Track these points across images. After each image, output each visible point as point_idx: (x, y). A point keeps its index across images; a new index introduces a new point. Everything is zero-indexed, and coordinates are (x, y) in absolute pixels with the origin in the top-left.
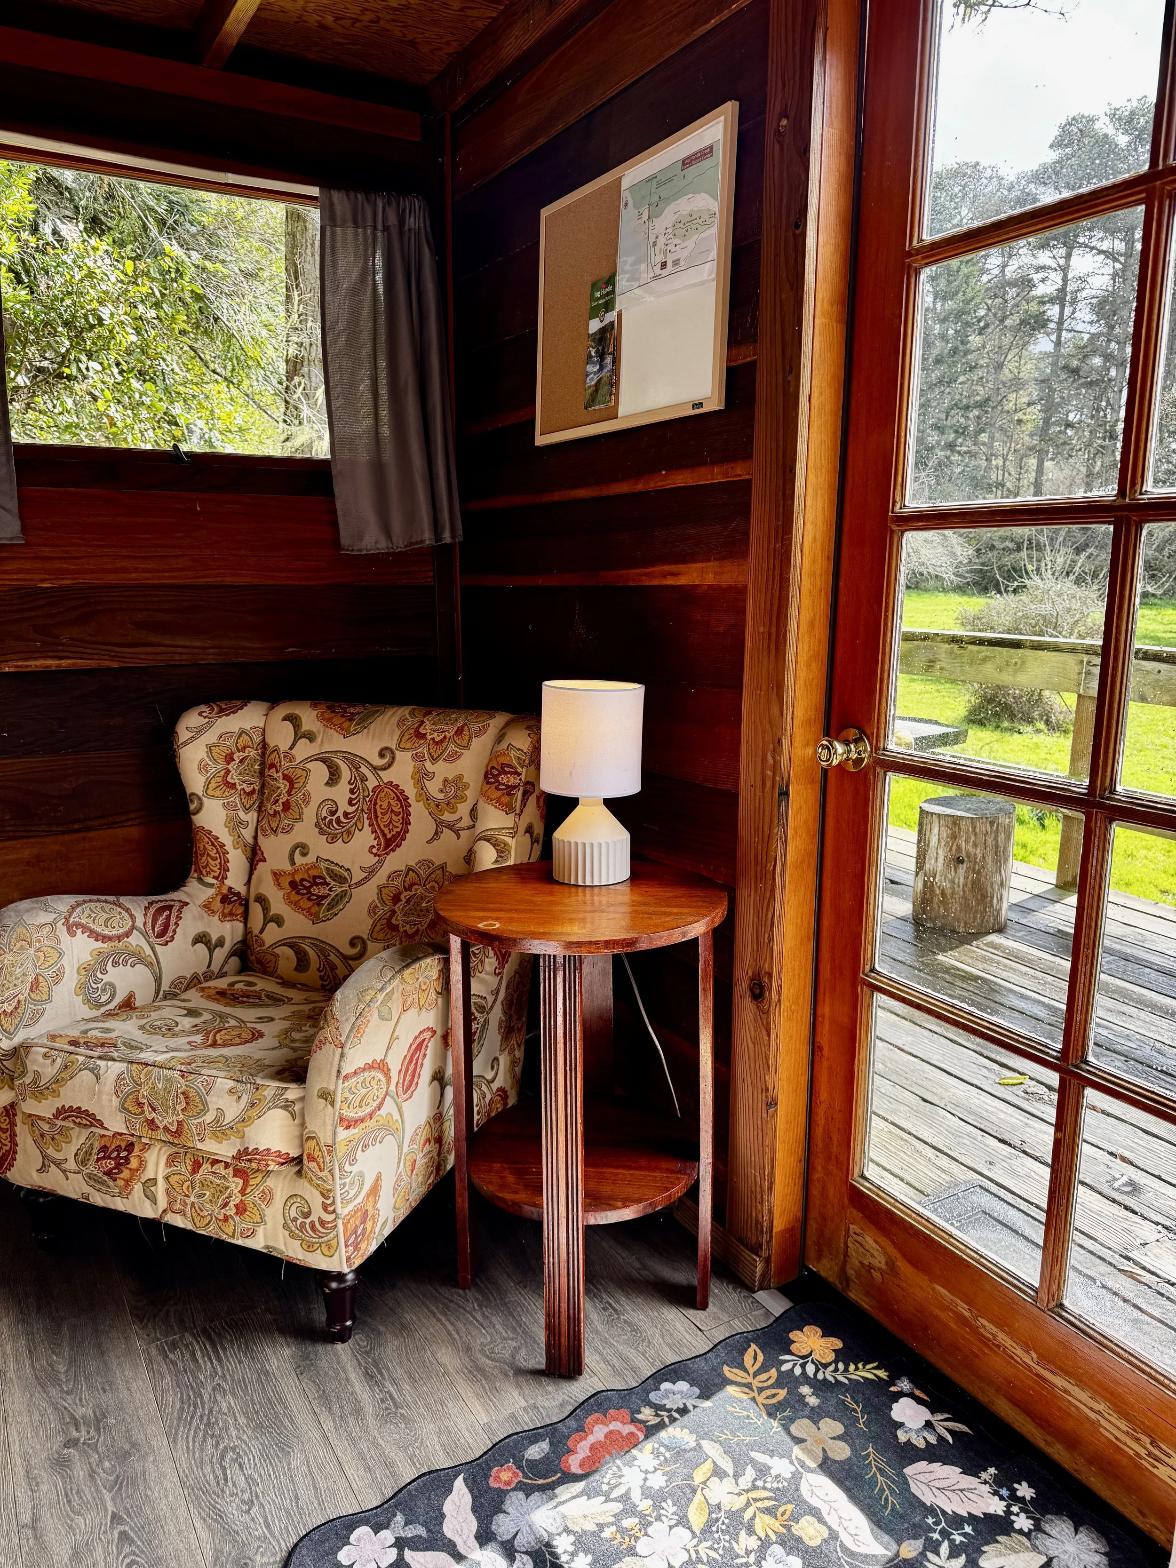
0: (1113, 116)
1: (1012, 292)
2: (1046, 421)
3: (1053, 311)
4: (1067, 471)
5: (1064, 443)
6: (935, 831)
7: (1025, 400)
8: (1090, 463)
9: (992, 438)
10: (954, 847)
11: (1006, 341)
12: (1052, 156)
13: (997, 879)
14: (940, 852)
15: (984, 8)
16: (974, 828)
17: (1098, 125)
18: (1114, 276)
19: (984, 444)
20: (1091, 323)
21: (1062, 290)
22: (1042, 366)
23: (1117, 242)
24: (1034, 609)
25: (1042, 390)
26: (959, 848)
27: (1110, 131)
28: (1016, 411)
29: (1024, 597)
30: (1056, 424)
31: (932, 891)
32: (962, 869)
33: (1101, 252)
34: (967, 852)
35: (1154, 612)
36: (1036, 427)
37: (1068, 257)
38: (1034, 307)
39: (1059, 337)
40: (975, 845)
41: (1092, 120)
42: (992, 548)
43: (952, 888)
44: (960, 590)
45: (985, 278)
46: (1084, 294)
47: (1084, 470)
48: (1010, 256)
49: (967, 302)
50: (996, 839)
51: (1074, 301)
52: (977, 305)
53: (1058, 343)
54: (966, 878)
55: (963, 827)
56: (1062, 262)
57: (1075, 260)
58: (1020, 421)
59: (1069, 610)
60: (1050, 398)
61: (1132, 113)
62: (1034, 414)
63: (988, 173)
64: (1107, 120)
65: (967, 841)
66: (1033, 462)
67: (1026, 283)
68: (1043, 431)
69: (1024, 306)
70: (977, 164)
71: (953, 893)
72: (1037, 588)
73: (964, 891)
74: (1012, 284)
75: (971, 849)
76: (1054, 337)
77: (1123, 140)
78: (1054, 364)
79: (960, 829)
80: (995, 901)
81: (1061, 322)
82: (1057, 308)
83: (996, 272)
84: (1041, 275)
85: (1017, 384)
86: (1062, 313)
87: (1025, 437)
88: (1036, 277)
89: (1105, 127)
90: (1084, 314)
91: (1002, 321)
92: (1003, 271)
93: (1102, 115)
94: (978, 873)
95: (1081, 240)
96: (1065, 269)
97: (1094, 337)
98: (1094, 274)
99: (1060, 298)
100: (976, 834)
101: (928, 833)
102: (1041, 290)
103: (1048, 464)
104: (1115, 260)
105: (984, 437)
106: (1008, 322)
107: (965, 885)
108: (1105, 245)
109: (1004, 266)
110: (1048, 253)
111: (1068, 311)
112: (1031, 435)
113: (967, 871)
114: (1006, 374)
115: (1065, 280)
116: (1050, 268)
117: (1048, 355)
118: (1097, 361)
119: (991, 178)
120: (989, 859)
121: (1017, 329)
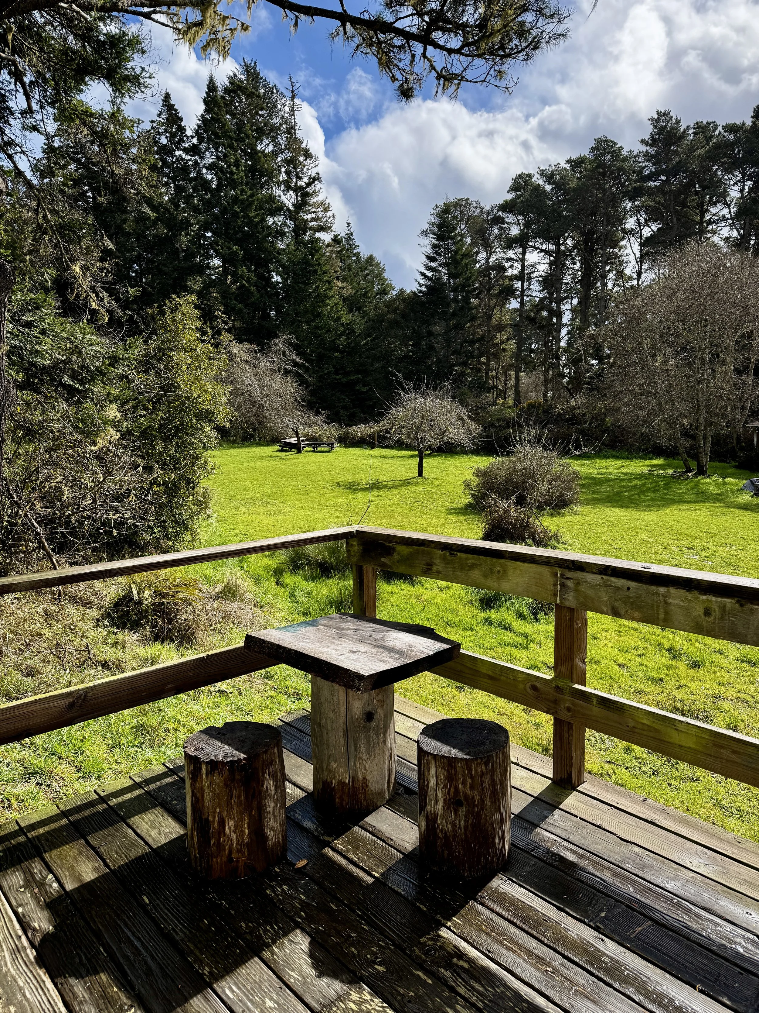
0: (542, 173)
1: (494, 274)
2: (519, 348)
3: (518, 285)
4: (533, 378)
5: (530, 362)
6: (433, 772)
7: (505, 337)
8: (546, 372)
9: (488, 359)
10: (452, 790)
11: (492, 302)
12: (510, 196)
13: (497, 817)
14: (440, 794)
15: (456, 82)
16: (470, 770)
17: (533, 179)
18: (551, 264)
19: (484, 363)
20: (540, 291)
21: (522, 272)
22: (513, 316)
23: (550, 245)
24: (520, 466)
25: (514, 331)
26: (457, 790)
27: (541, 182)
28: (501, 344)
29: (513, 458)
30: (524, 350)
31: (436, 835)
32: (462, 812)
33: (542, 251)
34: (466, 796)
35: (590, 462)
36: (513, 352)
37: (524, 253)
38: (506, 282)
39: (522, 300)
40: (472, 788)
41: (530, 176)
42: (493, 426)
43: (453, 830)
44: (476, 452)
45: (478, 265)
46: (535, 275)
47: (542, 377)
48: (491, 253)
49: (467, 279)
50: (492, 779)
51: (530, 279)
52: (474, 282)
53: (522, 304)
54: (466, 821)
55: (458, 769)
56: (521, 256)
57: (528, 256)
58: (504, 350)
59: (540, 465)
60: (520, 335)
61: (552, 172)
62: (511, 345)
63: (475, 204)
64: (539, 176)
65: (464, 784)
66: (513, 373)
67: (501, 268)
68: (517, 355)
69: (501, 282)
70: (468, 199)
71: (455, 835)
72: (521, 452)
73: (465, 834)
74: (493, 268)
75: (468, 792)
76: (519, 300)
77: (548, 188)
78: (520, 316)
79: (456, 771)
80: (497, 840)
81: (523, 291)
82: (519, 284)
83: (483, 262)
84: (509, 264)
85: (501, 327)
86: (523, 286)
87: (507, 359)
88: (507, 265)
89: (537, 180)
90: (535, 287)
91: (489, 290)
92: (487, 262)
93: (536, 174)
94: (478, 816)
95: (530, 244)
96: (523, 260)
97: (542, 299)
98: (539, 263)
99: (521, 277)
100: (472, 777)
101: (426, 773)
102: (509, 272)
103: (522, 374)
104: (550, 255)
105: (483, 359)
106: (493, 291)
107: (466, 828)
108: (544, 247)
109: (488, 258)
110: (512, 252)
111: (526, 285)
112: (511, 357)
113: (467, 814)
114: (494, 322)
115: (523, 266)
116: (513, 259)
117: (516, 310)
118: (545, 314)
119: (476, 207)
120: (487, 800)
121: (498, 295)
